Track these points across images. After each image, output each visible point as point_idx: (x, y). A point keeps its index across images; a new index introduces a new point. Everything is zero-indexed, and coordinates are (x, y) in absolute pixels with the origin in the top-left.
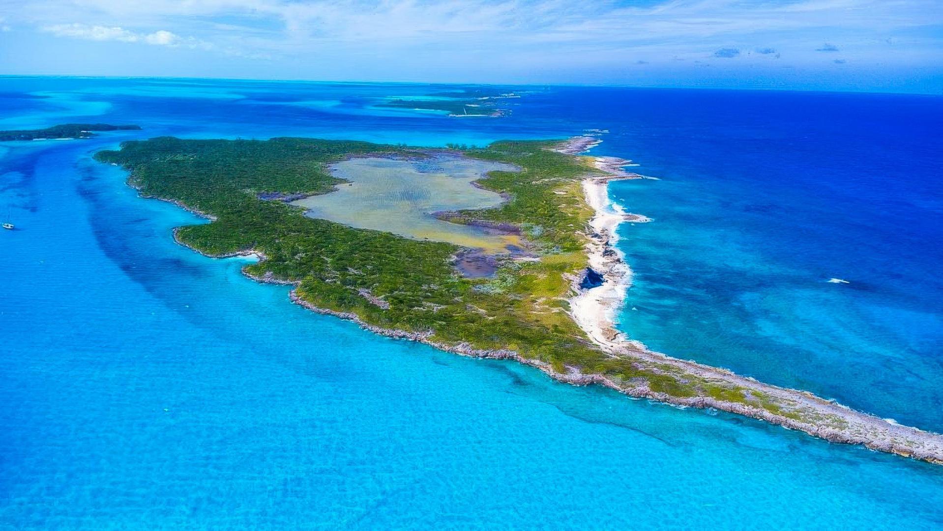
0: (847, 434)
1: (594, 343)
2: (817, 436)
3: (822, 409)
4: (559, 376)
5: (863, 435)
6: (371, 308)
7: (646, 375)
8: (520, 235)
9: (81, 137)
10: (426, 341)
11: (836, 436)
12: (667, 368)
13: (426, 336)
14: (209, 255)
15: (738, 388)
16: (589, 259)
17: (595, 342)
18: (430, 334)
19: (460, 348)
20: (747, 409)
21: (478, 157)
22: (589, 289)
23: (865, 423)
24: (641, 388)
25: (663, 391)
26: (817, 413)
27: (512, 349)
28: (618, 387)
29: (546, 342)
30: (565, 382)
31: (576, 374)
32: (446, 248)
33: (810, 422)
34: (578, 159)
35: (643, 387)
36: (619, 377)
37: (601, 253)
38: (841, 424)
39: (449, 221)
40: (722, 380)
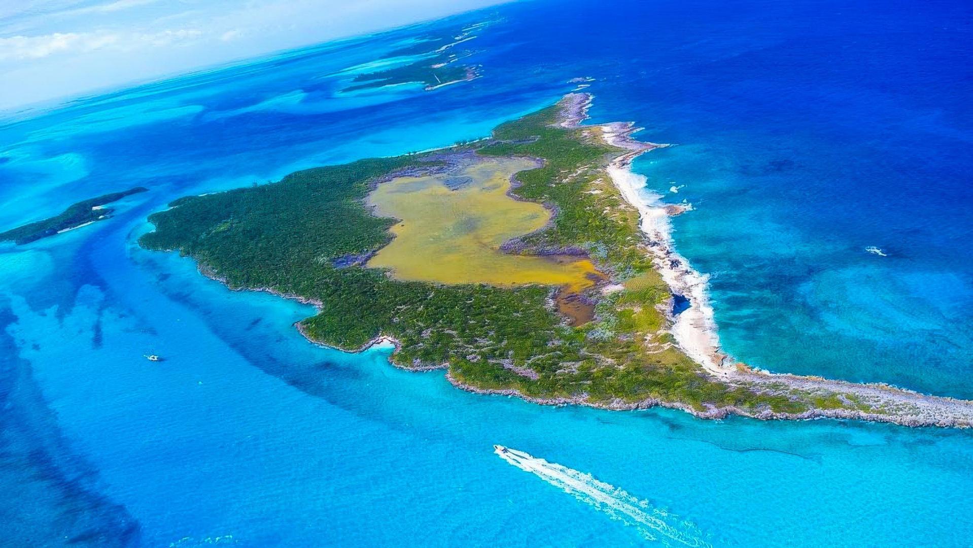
0: (921, 419)
1: (712, 375)
2: (901, 425)
3: (899, 400)
4: (702, 414)
5: (933, 417)
6: (525, 380)
7: (765, 400)
8: (589, 258)
9: (101, 217)
10: (585, 403)
11: (915, 421)
12: (776, 386)
13: (583, 399)
14: (350, 351)
15: (834, 394)
16: (663, 276)
17: (712, 373)
18: (586, 396)
19: (614, 405)
20: (847, 413)
21: (494, 154)
22: (680, 313)
23: (931, 405)
24: (766, 412)
25: (783, 412)
26: (896, 405)
27: (654, 396)
28: (748, 414)
29: (677, 384)
30: (707, 418)
31: (713, 411)
32: (538, 292)
33: (894, 414)
34: (585, 133)
35: (768, 411)
36: (747, 406)
37: (669, 266)
38: (915, 410)
39: (519, 254)
40: (819, 389)
